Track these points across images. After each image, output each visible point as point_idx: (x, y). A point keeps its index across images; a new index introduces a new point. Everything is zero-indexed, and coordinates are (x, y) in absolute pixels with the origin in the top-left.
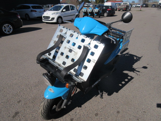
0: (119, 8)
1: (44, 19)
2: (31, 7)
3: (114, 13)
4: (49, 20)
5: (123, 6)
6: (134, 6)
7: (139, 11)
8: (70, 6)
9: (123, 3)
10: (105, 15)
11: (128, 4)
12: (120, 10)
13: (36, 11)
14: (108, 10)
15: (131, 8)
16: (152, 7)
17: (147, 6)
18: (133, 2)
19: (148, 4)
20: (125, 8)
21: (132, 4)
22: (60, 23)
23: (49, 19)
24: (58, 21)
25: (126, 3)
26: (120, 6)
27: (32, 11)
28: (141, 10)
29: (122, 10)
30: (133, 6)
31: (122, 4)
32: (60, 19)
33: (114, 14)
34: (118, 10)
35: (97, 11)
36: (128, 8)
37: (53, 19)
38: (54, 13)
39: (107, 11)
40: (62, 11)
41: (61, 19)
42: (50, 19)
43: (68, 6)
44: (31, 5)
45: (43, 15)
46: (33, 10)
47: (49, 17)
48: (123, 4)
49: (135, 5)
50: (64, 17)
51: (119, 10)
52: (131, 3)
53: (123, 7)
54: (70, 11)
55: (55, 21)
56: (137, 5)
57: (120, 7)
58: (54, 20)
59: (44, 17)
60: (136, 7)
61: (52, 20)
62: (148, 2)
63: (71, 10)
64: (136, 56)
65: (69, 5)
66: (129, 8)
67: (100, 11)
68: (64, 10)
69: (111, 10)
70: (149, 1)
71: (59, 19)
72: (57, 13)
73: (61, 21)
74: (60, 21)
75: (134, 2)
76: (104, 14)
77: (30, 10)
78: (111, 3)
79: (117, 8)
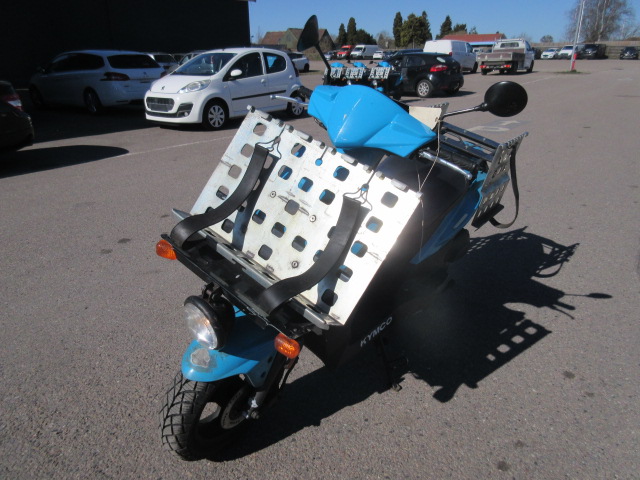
0: (483, 63)
1: (149, 110)
2: (107, 62)
3: (461, 82)
4: (170, 112)
5: (498, 56)
6: (550, 55)
7: (567, 73)
8: (265, 55)
9: (500, 44)
10: (423, 89)
11: (522, 45)
12: (490, 70)
13: (125, 78)
14: (432, 69)
15: (536, 62)
16: (621, 58)
17: (600, 54)
18: (547, 39)
19: (606, 47)
20: (508, 62)
21: (542, 45)
22: (217, 125)
23: (171, 108)
24: (210, 116)
25: (512, 45)
26: (489, 56)
27: (109, 76)
28: (574, 71)
29: (498, 72)
30: (544, 53)
31: (498, 46)
32: (217, 107)
33: (461, 85)
34: (479, 69)
35: (386, 77)
36: (523, 62)
37: (186, 108)
38: (193, 87)
39: (430, 73)
40: (227, 77)
41: (222, 111)
42: (174, 110)
43: (257, 54)
44: (105, 54)
45: (149, 94)
46: (116, 74)
47: (168, 102)
48: (503, 45)
49: (552, 51)
50: (234, 99)
51: (485, 72)
52: (536, 44)
53: (501, 58)
54: (264, 77)
55: (193, 117)
56: (559, 50)
57: (486, 58)
58: (189, 113)
59: (150, 99)
60: (555, 57)
61: (182, 115)
62: (607, 39)
63: (269, 71)
64: (550, 243)
65: (261, 50)
66: (527, 64)
67: (399, 76)
68: (236, 73)
69: (448, 70)
70: (612, 36)
71: (212, 110)
72: (203, 86)
73: (223, 117)
74: (217, 116)
75: (551, 38)
76: (416, 88)
77: (100, 72)
78: (453, 44)
79: (476, 64)
